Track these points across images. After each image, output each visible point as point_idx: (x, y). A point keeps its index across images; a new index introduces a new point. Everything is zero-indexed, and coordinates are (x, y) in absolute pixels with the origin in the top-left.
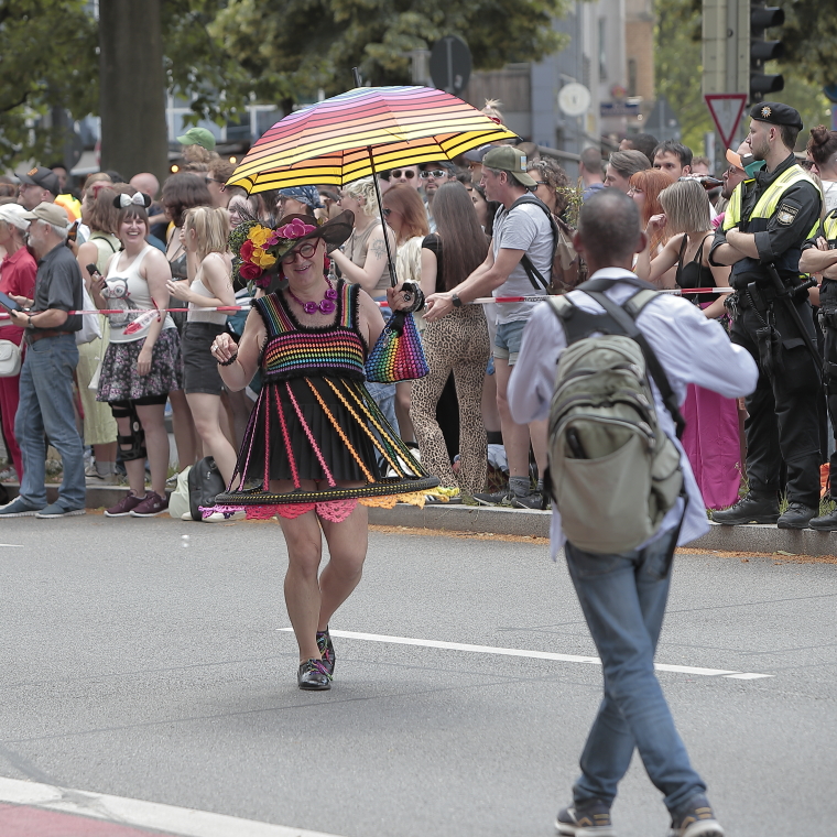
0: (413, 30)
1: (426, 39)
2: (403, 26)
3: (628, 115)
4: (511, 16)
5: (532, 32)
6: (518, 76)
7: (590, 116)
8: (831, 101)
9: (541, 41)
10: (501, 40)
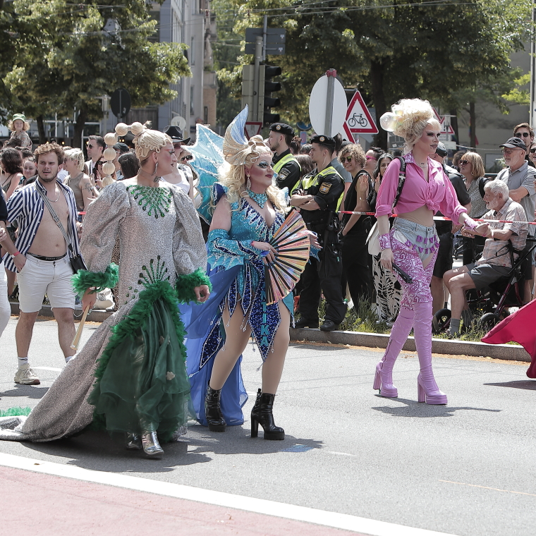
0: (101, 86)
1: (108, 91)
2: (97, 84)
4: (149, 82)
5: (160, 90)
6: (152, 111)
7: (185, 132)
8: (300, 130)
9: (163, 95)
10: (144, 93)
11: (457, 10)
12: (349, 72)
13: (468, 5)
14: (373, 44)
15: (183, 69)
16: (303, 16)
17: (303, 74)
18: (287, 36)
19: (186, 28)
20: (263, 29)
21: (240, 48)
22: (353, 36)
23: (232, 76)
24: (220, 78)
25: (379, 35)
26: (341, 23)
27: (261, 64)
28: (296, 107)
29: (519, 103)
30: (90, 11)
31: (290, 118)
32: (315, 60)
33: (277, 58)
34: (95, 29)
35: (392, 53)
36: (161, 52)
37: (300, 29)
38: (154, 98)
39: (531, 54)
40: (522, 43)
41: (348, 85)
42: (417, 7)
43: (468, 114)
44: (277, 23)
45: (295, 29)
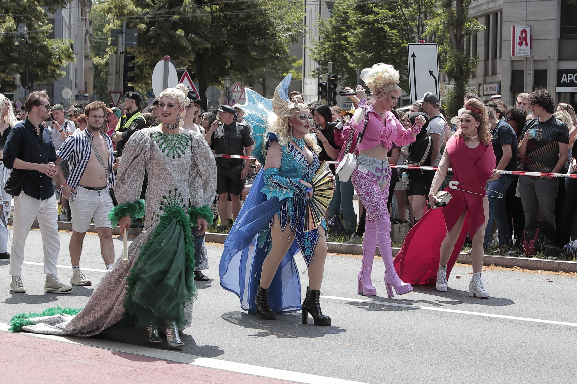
0: (15, 69)
1: (19, 72)
2: (12, 67)
3: (84, 99)
4: (47, 65)
5: (54, 71)
6: (49, 85)
7: (72, 99)
8: (149, 97)
9: (57, 74)
10: (44, 73)
11: (253, 17)
12: (181, 58)
13: (261, 14)
14: (197, 39)
15: (69, 57)
16: (150, 21)
17: (150, 60)
18: (139, 34)
19: (72, 29)
20: (122, 30)
21: (108, 43)
22: (183, 34)
23: (103, 62)
24: (94, 63)
25: (201, 34)
26: (175, 26)
27: (121, 53)
28: (145, 82)
29: (295, 79)
30: (7, 18)
31: (142, 89)
32: (158, 51)
33: (133, 49)
34: (11, 30)
35: (210, 46)
36: (55, 45)
37: (148, 30)
38: (50, 77)
39: (303, 47)
40: (296, 38)
41: (181, 67)
42: (226, 15)
43: (261, 86)
44: (133, 26)
45: (145, 30)
